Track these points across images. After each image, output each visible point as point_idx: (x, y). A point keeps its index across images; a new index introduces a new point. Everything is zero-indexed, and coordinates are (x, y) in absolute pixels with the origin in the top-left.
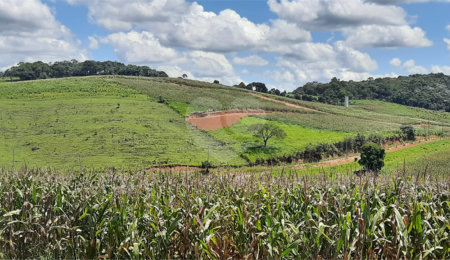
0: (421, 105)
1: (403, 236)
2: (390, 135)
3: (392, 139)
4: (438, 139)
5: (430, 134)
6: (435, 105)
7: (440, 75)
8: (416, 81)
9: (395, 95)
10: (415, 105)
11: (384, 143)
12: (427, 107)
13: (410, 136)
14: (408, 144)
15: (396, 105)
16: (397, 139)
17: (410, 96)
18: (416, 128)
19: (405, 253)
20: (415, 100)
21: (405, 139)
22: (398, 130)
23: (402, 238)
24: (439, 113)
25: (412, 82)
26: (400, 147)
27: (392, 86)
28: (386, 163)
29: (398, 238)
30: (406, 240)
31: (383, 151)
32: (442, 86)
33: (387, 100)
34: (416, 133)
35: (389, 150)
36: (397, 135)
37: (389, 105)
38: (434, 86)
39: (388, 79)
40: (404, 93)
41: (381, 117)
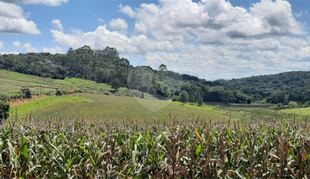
0: (35, 74)
1: (14, 161)
2: (14, 95)
3: (14, 98)
4: (47, 97)
5: (41, 94)
6: (44, 74)
7: (48, 54)
8: (31, 57)
9: (17, 66)
10: (31, 73)
11: (9, 100)
12: (39, 75)
13: (28, 95)
14: (26, 101)
15: (18, 74)
16: (19, 97)
17: (27, 67)
18: (32, 90)
19: (15, 173)
20: (31, 70)
21: (24, 98)
22: (19, 91)
23: (14, 163)
24: (47, 79)
25: (29, 58)
26: (21, 103)
27: (15, 60)
28: (10, 115)
29: (11, 163)
30: (16, 163)
31: (8, 106)
32: (49, 61)
33: (12, 70)
34: (32, 93)
35: (13, 105)
36: (18, 95)
37: (13, 73)
38: (44, 61)
39: (12, 55)
40: (24, 65)
41: (6, 82)
